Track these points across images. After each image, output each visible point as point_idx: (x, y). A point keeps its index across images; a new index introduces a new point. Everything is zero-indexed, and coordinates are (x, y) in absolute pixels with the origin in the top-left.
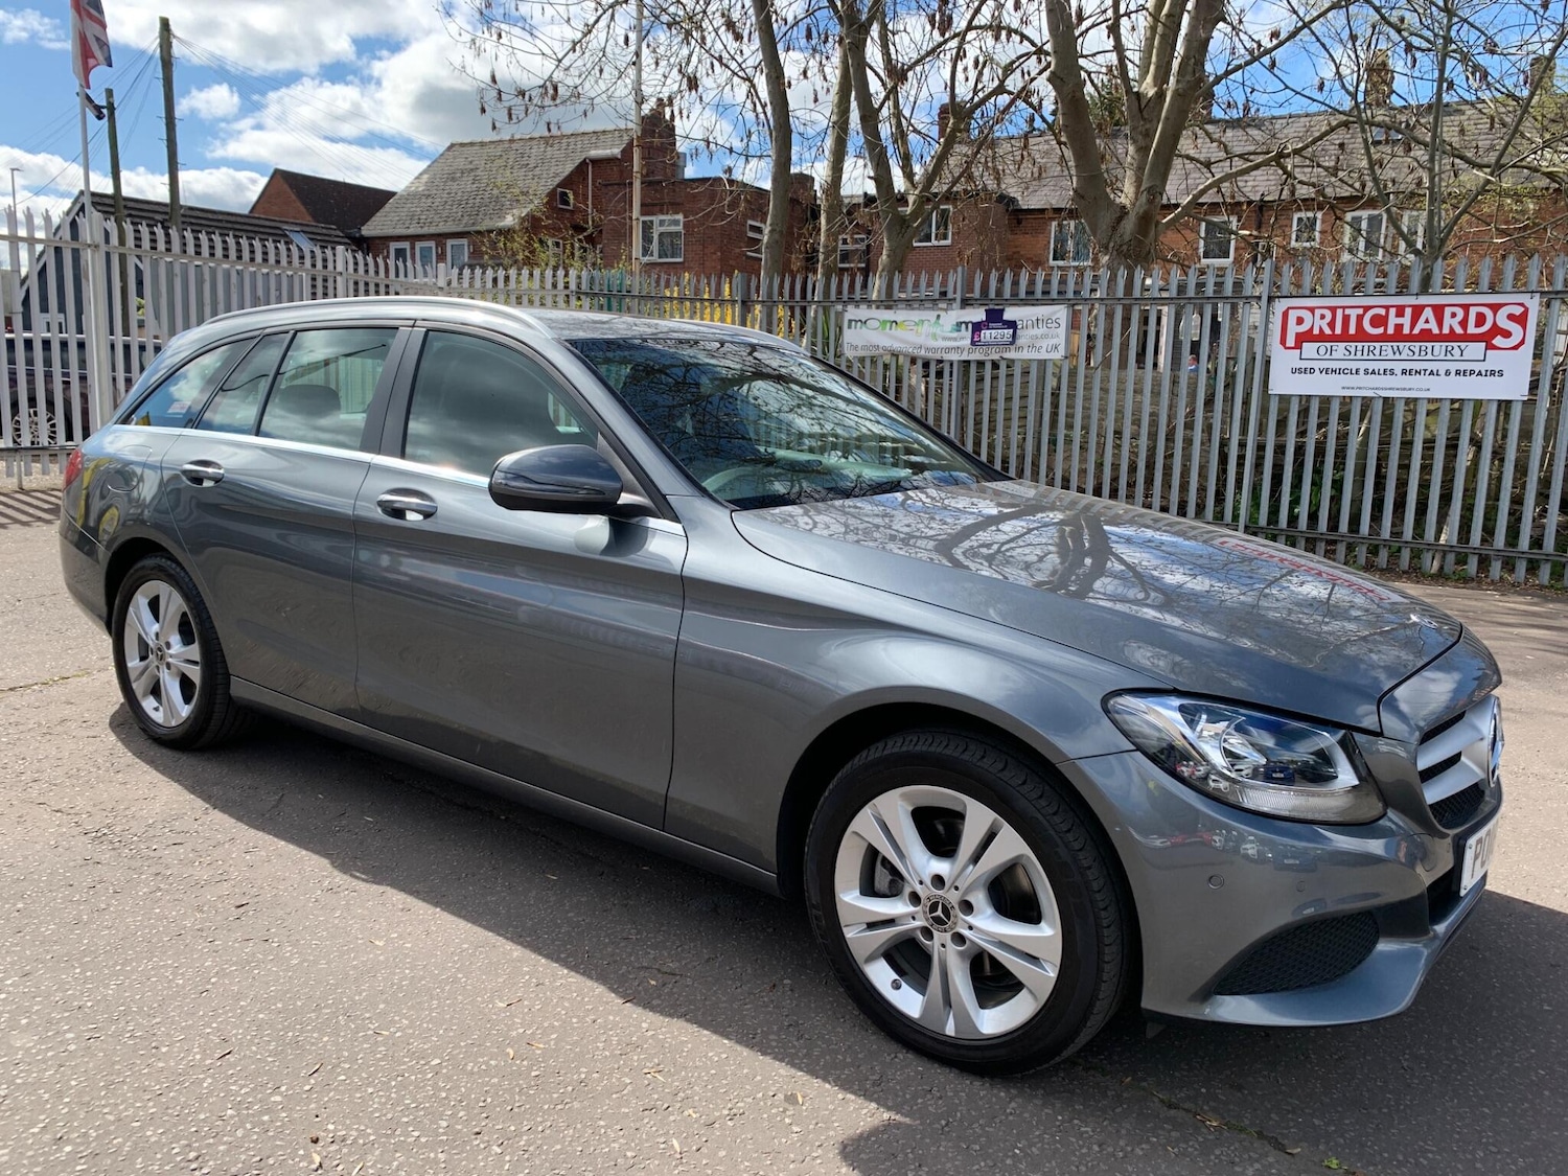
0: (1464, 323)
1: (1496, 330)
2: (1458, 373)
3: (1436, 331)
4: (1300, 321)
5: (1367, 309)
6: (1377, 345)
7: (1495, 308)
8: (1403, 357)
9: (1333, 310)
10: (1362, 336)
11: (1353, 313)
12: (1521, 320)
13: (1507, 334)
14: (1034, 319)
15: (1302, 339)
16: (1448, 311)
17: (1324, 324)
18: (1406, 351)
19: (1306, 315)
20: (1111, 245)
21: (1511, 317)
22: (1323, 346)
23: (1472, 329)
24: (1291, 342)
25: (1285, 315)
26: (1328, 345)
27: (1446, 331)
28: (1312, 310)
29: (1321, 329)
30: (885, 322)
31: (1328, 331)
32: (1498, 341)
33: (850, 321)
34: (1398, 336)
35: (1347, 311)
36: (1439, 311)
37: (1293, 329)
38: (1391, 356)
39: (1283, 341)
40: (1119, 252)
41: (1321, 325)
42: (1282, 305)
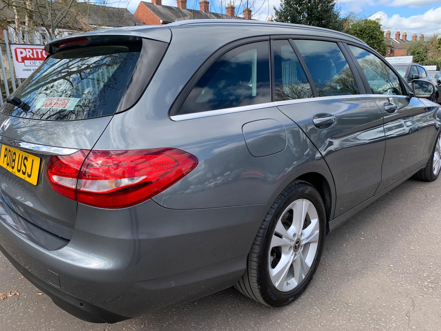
4: (21, 53)
9: (32, 49)
10: (44, 58)
11: (39, 51)
15: (24, 59)
19: (23, 51)
22: (32, 61)
24: (20, 60)
25: (16, 50)
26: (33, 61)
28: (25, 49)
29: (30, 56)
31: (32, 57)
35: (37, 50)
37: (20, 56)
39: (17, 60)
41: (29, 55)
42: (13, 47)
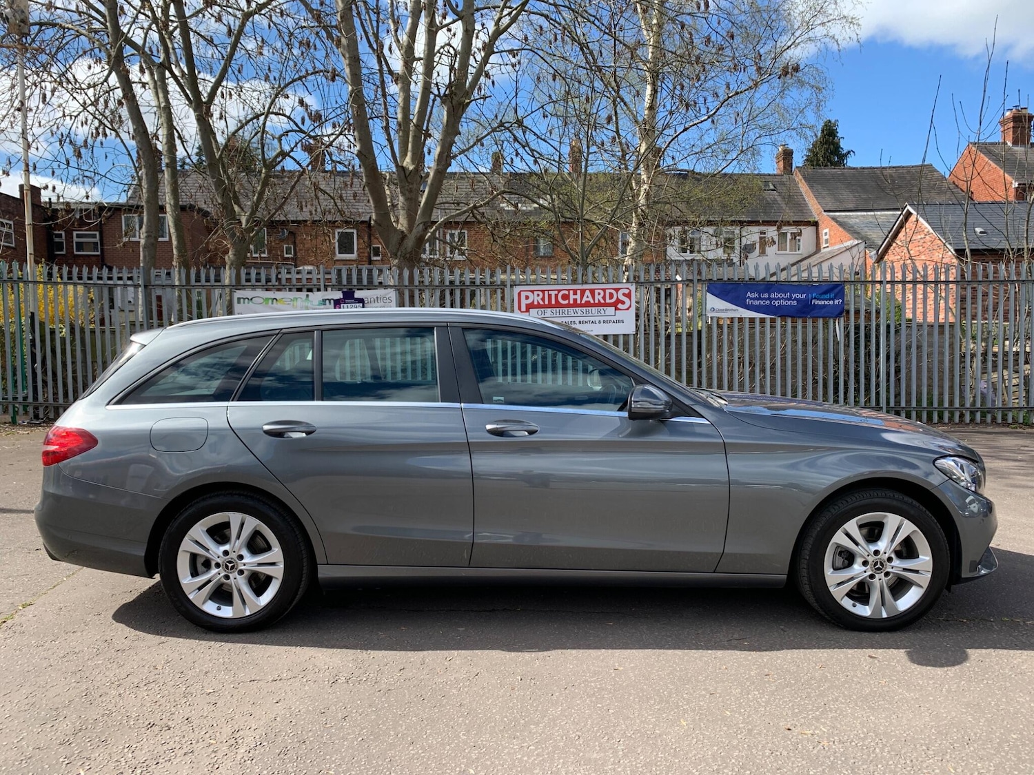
0: (604, 298)
1: (619, 301)
2: (604, 322)
3: (592, 302)
4: (527, 297)
5: (559, 291)
6: (566, 309)
7: (617, 290)
8: (579, 315)
9: (543, 291)
10: (558, 305)
11: (553, 293)
12: (628, 296)
13: (623, 303)
14: (375, 297)
15: (529, 307)
16: (597, 292)
17: (539, 299)
18: (580, 312)
19: (530, 294)
20: (399, 253)
21: (624, 294)
22: (539, 310)
23: (608, 301)
24: (523, 308)
25: (519, 294)
26: (542, 310)
27: (596, 301)
28: (532, 292)
29: (538, 302)
30: (267, 299)
31: (541, 303)
32: (620, 306)
33: (239, 299)
34: (575, 305)
35: (550, 292)
36: (592, 292)
37: (524, 302)
38: (573, 315)
39: (520, 308)
40: (405, 258)
41: (537, 299)
42: (517, 290)
